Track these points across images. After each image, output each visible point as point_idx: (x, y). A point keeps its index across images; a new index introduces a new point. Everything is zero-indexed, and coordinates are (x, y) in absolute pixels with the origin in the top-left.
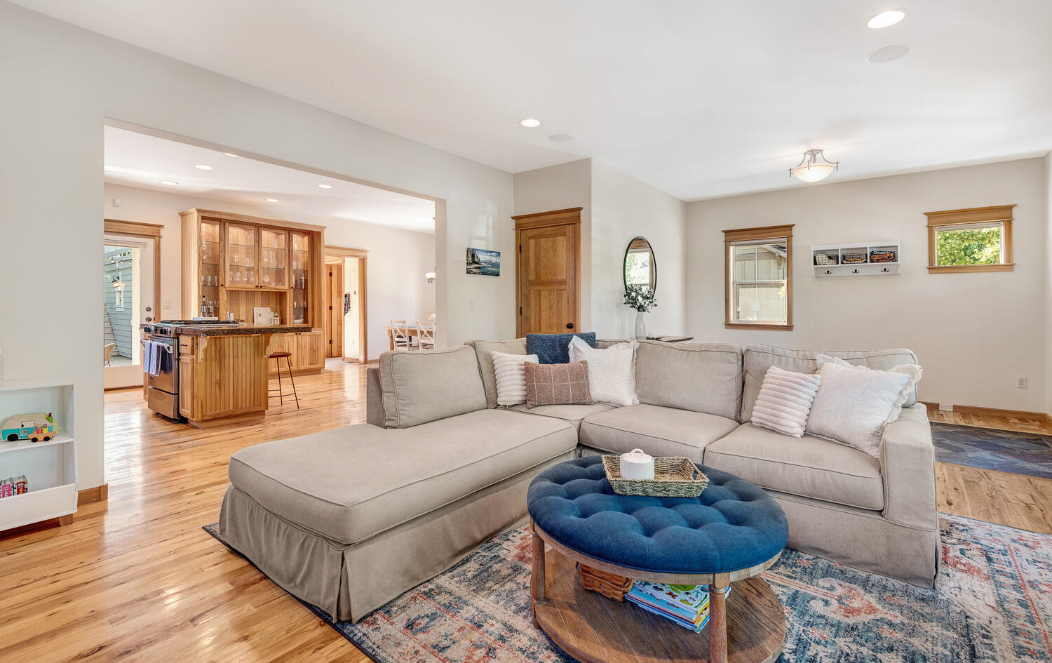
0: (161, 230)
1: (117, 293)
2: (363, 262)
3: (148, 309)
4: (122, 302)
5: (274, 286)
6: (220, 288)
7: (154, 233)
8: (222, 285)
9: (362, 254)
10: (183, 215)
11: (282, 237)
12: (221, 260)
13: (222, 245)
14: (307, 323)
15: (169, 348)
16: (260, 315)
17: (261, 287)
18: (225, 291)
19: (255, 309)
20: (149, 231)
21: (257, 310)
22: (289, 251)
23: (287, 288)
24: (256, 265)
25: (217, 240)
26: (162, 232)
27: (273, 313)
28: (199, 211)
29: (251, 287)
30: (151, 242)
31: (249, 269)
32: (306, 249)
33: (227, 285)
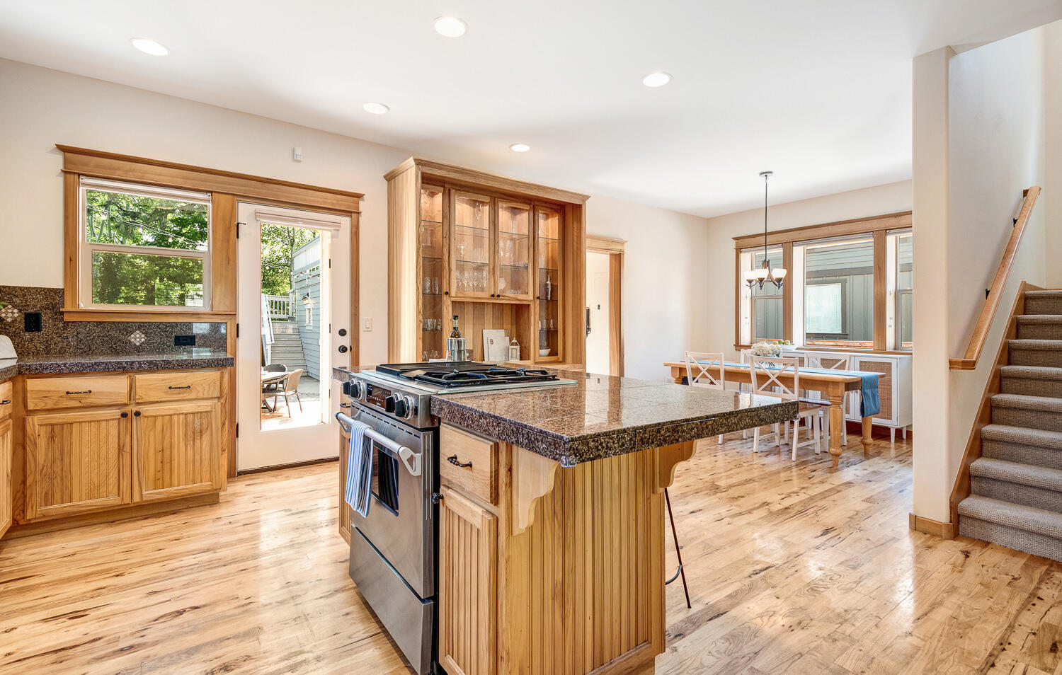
0: (361, 203)
1: (307, 310)
2: (617, 259)
3: (343, 333)
4: (311, 321)
5: (513, 296)
6: (444, 297)
7: (349, 207)
8: (447, 293)
9: (617, 248)
10: (391, 178)
11: (524, 217)
12: (446, 250)
13: (446, 227)
14: (557, 354)
15: (411, 460)
16: (492, 342)
17: (498, 296)
18: (450, 303)
19: (484, 331)
20: (343, 203)
21: (489, 333)
22: (534, 238)
23: (532, 298)
24: (492, 262)
25: (439, 219)
26: (363, 206)
27: (508, 338)
28: (419, 163)
29: (484, 296)
30: (345, 221)
31: (479, 268)
32: (556, 237)
33: (453, 294)
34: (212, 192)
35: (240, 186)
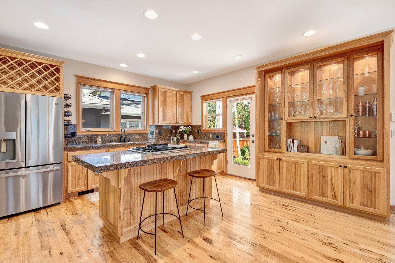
3: (253, 136)
8: (282, 119)
12: (282, 99)
13: (282, 88)
16: (326, 143)
17: (315, 117)
18: (285, 123)
20: (252, 90)
23: (346, 117)
24: (311, 99)
28: (257, 68)
29: (305, 118)
33: (286, 119)
34: (222, 98)
35: (227, 95)
